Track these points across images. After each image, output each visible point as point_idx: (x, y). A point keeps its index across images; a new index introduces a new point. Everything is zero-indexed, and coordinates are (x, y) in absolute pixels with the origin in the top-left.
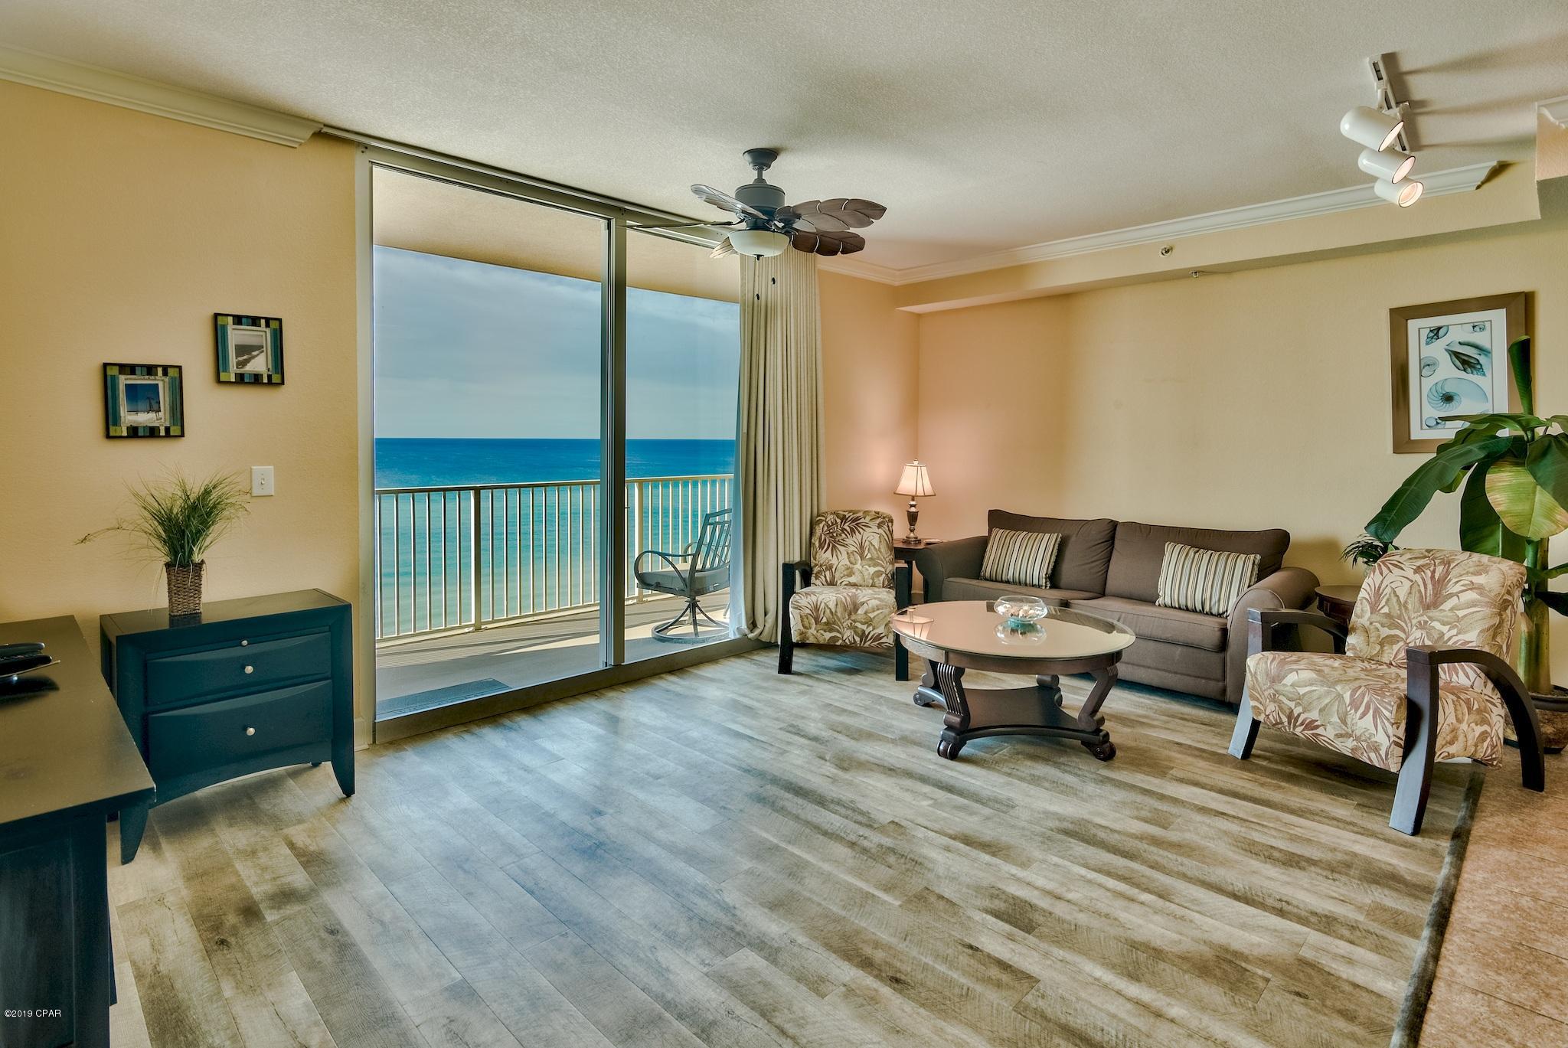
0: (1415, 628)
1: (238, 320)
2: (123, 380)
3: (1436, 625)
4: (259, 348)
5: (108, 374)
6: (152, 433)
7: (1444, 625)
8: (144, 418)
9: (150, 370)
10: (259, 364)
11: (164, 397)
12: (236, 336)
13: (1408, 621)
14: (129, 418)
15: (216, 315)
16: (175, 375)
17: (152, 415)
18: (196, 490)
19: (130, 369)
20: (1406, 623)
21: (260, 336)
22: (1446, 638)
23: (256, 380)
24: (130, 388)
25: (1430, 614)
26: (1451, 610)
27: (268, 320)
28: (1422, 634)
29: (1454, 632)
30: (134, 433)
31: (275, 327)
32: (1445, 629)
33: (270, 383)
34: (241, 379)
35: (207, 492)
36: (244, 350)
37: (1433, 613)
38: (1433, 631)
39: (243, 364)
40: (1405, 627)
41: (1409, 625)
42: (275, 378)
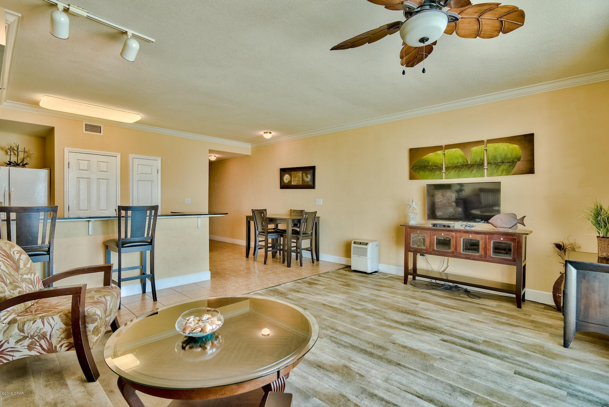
0: (21, 283)
3: (25, 276)
7: (28, 275)
13: (17, 281)
20: (18, 283)
22: (33, 280)
25: (20, 273)
26: (24, 266)
28: (25, 284)
29: (33, 275)
32: (29, 276)
37: (21, 272)
38: (27, 280)
40: (19, 285)
41: (19, 282)
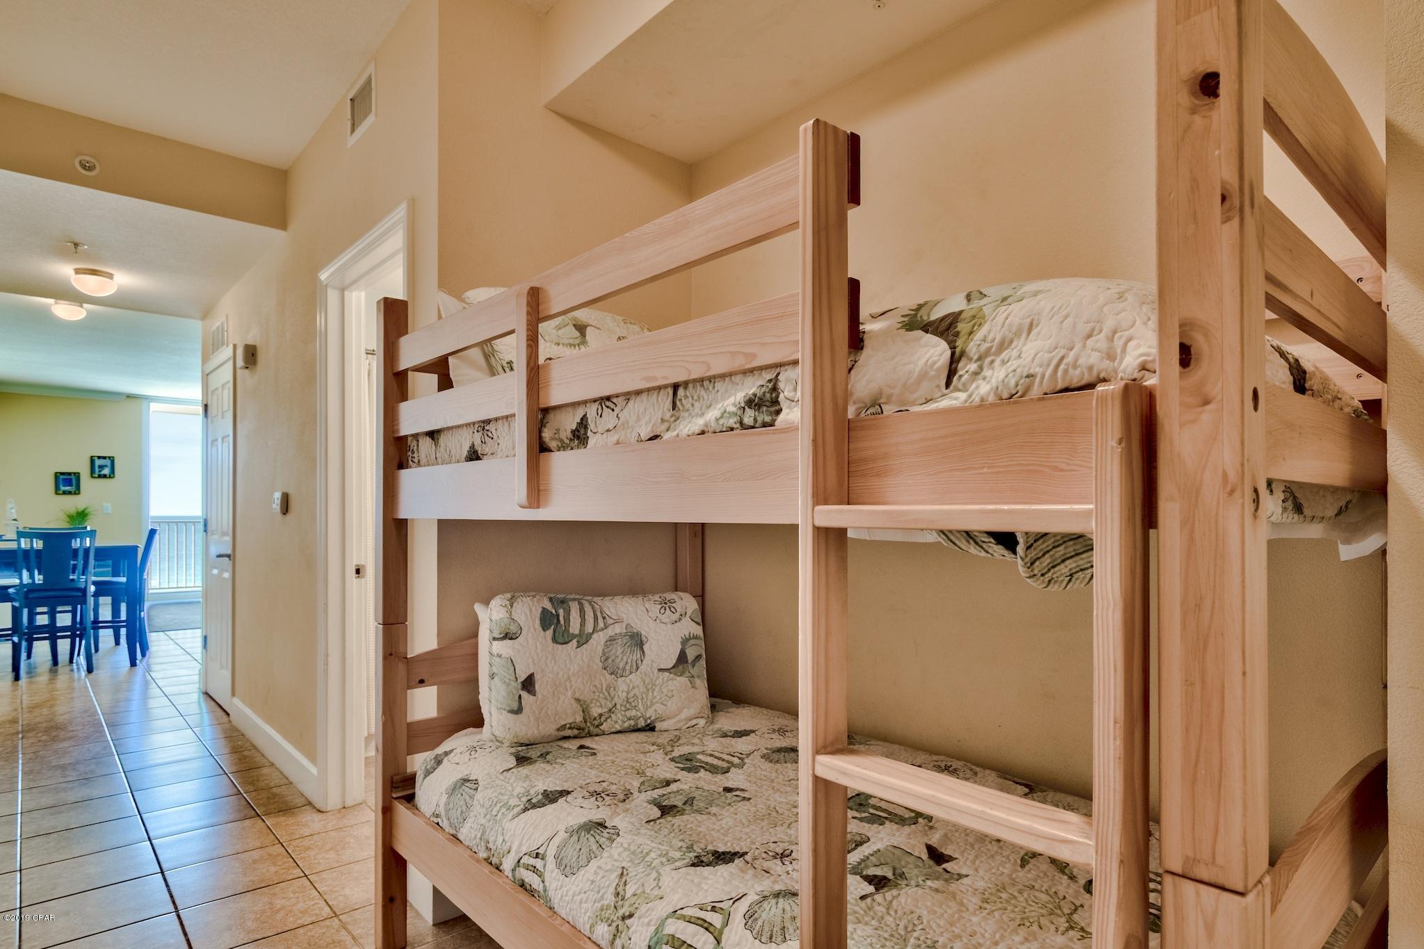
1: (99, 457)
2: (62, 477)
4: (106, 466)
5: (57, 475)
6: (70, 493)
8: (67, 488)
9: (69, 474)
10: (106, 471)
11: (74, 482)
12: (98, 462)
14: (63, 488)
15: (92, 457)
16: (77, 475)
17: (70, 488)
18: (81, 508)
19: (62, 474)
21: (108, 462)
23: (105, 476)
24: (63, 479)
27: (109, 458)
30: (65, 493)
31: (112, 459)
33: (110, 477)
34: (100, 476)
35: (85, 509)
36: (101, 467)
39: (100, 471)
42: (111, 475)
